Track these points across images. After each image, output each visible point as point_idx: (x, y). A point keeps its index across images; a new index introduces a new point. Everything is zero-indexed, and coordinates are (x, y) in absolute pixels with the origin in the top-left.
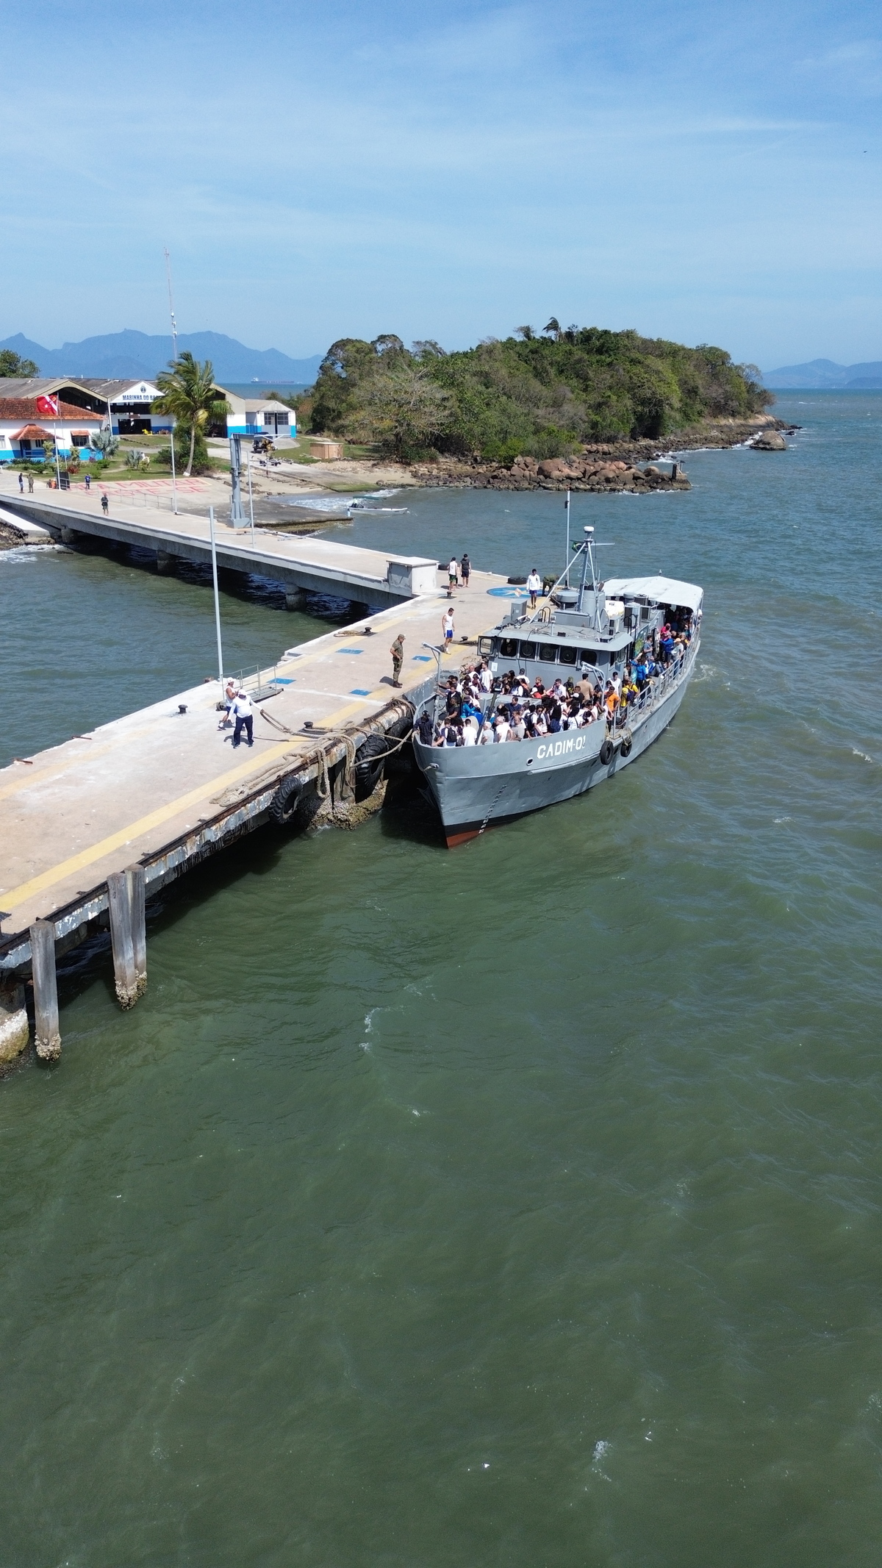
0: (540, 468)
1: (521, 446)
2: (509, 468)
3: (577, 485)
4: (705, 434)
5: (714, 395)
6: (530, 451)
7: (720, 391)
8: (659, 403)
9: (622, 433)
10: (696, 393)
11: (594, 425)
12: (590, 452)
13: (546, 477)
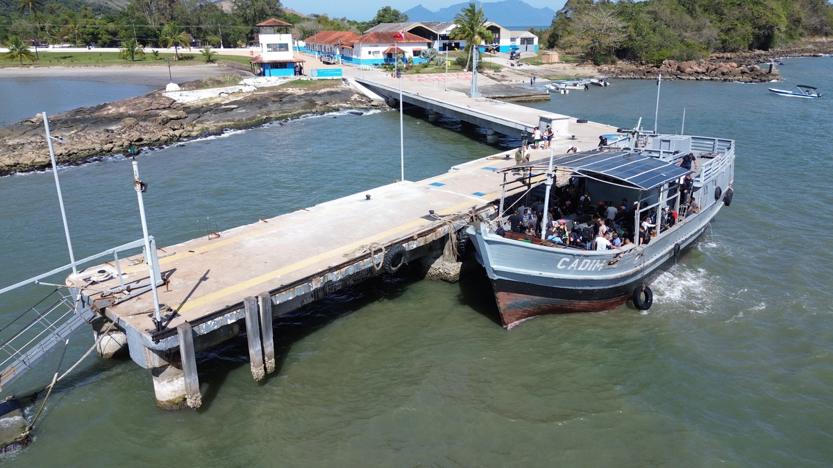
0: (678, 67)
1: (668, 54)
2: (658, 67)
3: (701, 76)
4: (802, 47)
5: (813, 23)
6: (673, 57)
7: (818, 20)
8: (771, 28)
9: (742, 46)
10: (799, 22)
11: (724, 41)
12: (718, 58)
13: (682, 72)
